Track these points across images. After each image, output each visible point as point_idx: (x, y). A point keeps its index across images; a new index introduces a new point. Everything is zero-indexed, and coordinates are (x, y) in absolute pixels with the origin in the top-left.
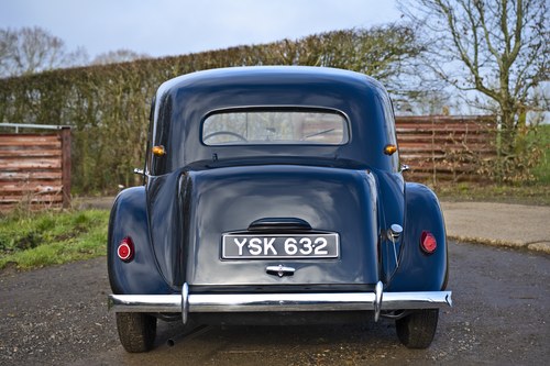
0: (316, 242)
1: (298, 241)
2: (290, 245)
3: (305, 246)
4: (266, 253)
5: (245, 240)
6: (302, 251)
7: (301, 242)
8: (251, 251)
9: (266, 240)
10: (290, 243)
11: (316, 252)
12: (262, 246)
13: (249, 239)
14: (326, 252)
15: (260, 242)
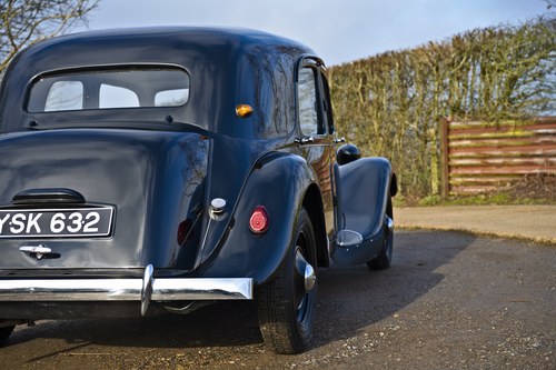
0: (87, 217)
1: (67, 217)
2: (57, 221)
3: (75, 222)
4: (28, 231)
5: (8, 216)
6: (69, 228)
7: (71, 217)
8: (12, 230)
9: (31, 215)
10: (59, 218)
11: (86, 229)
12: (26, 222)
13: (12, 215)
14: (96, 230)
15: (24, 218)
